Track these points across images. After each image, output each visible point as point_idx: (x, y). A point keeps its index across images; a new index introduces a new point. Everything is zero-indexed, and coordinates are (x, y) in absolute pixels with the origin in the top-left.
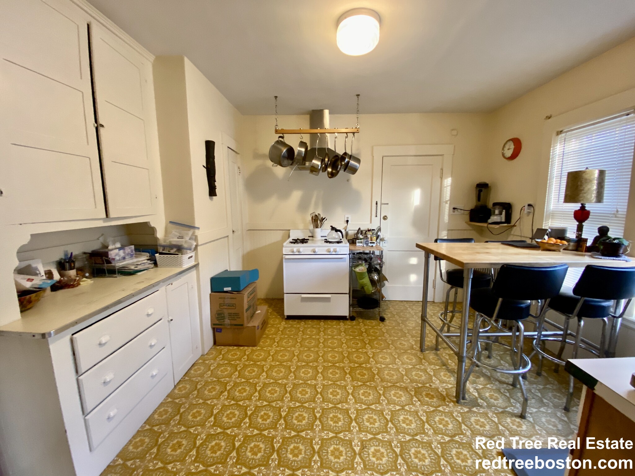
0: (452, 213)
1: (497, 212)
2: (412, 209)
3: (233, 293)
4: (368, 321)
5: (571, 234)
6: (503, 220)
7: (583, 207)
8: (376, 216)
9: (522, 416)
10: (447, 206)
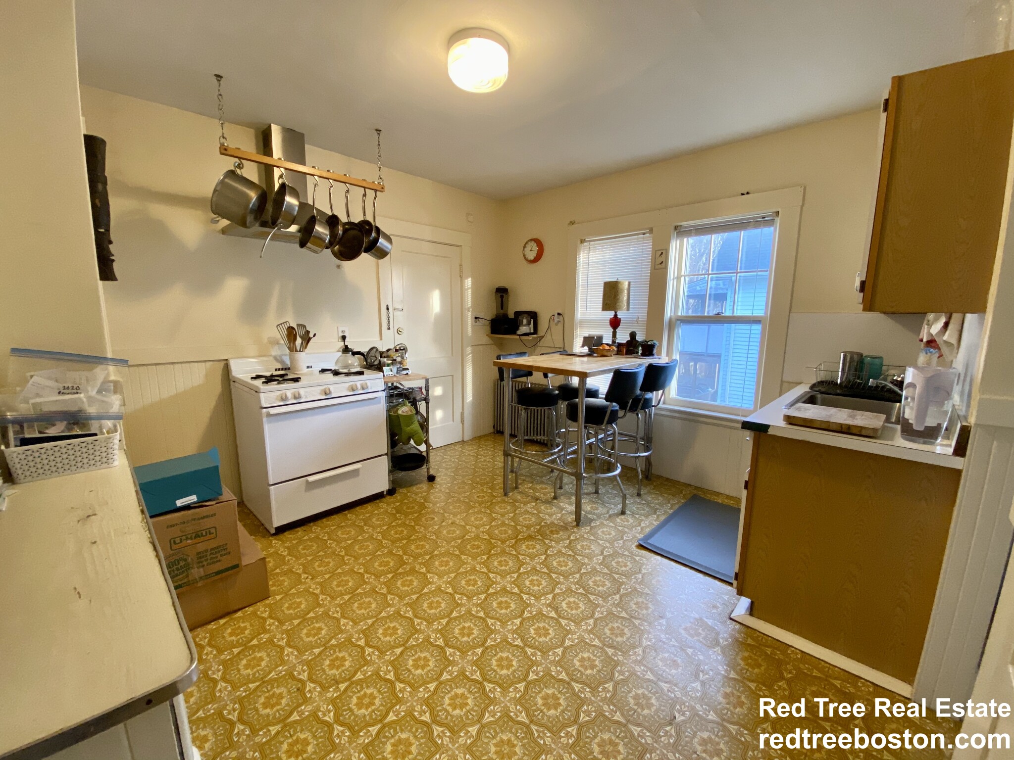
0: (474, 324)
1: (525, 322)
2: (432, 319)
3: (206, 506)
4: (414, 488)
5: (607, 339)
6: (532, 331)
7: (616, 315)
8: (389, 329)
9: (623, 513)
10: (470, 314)
